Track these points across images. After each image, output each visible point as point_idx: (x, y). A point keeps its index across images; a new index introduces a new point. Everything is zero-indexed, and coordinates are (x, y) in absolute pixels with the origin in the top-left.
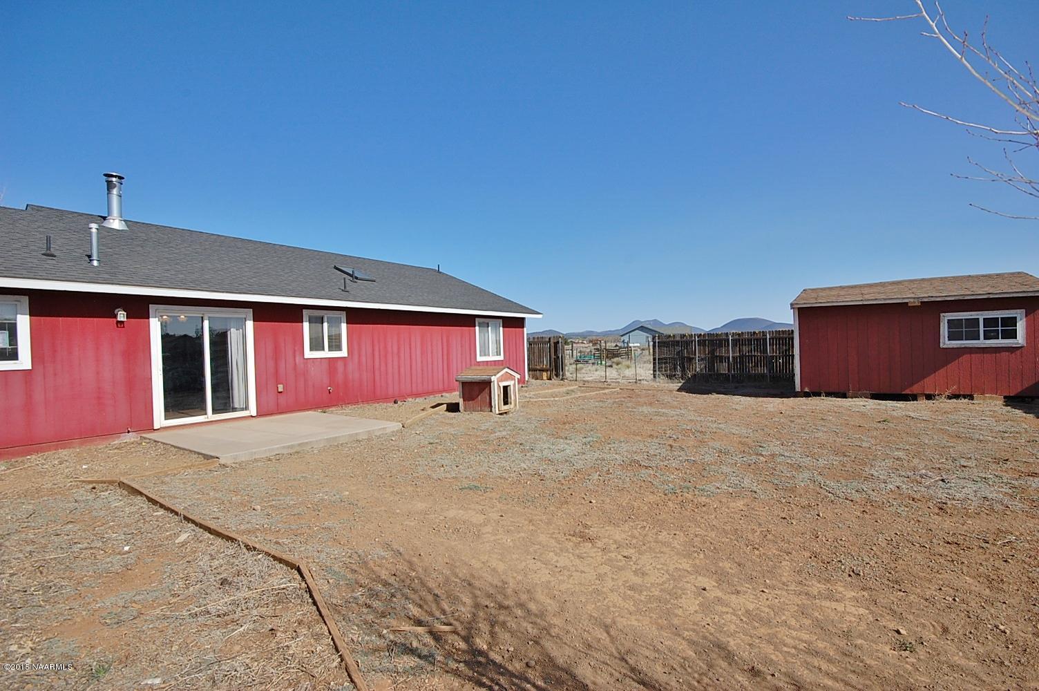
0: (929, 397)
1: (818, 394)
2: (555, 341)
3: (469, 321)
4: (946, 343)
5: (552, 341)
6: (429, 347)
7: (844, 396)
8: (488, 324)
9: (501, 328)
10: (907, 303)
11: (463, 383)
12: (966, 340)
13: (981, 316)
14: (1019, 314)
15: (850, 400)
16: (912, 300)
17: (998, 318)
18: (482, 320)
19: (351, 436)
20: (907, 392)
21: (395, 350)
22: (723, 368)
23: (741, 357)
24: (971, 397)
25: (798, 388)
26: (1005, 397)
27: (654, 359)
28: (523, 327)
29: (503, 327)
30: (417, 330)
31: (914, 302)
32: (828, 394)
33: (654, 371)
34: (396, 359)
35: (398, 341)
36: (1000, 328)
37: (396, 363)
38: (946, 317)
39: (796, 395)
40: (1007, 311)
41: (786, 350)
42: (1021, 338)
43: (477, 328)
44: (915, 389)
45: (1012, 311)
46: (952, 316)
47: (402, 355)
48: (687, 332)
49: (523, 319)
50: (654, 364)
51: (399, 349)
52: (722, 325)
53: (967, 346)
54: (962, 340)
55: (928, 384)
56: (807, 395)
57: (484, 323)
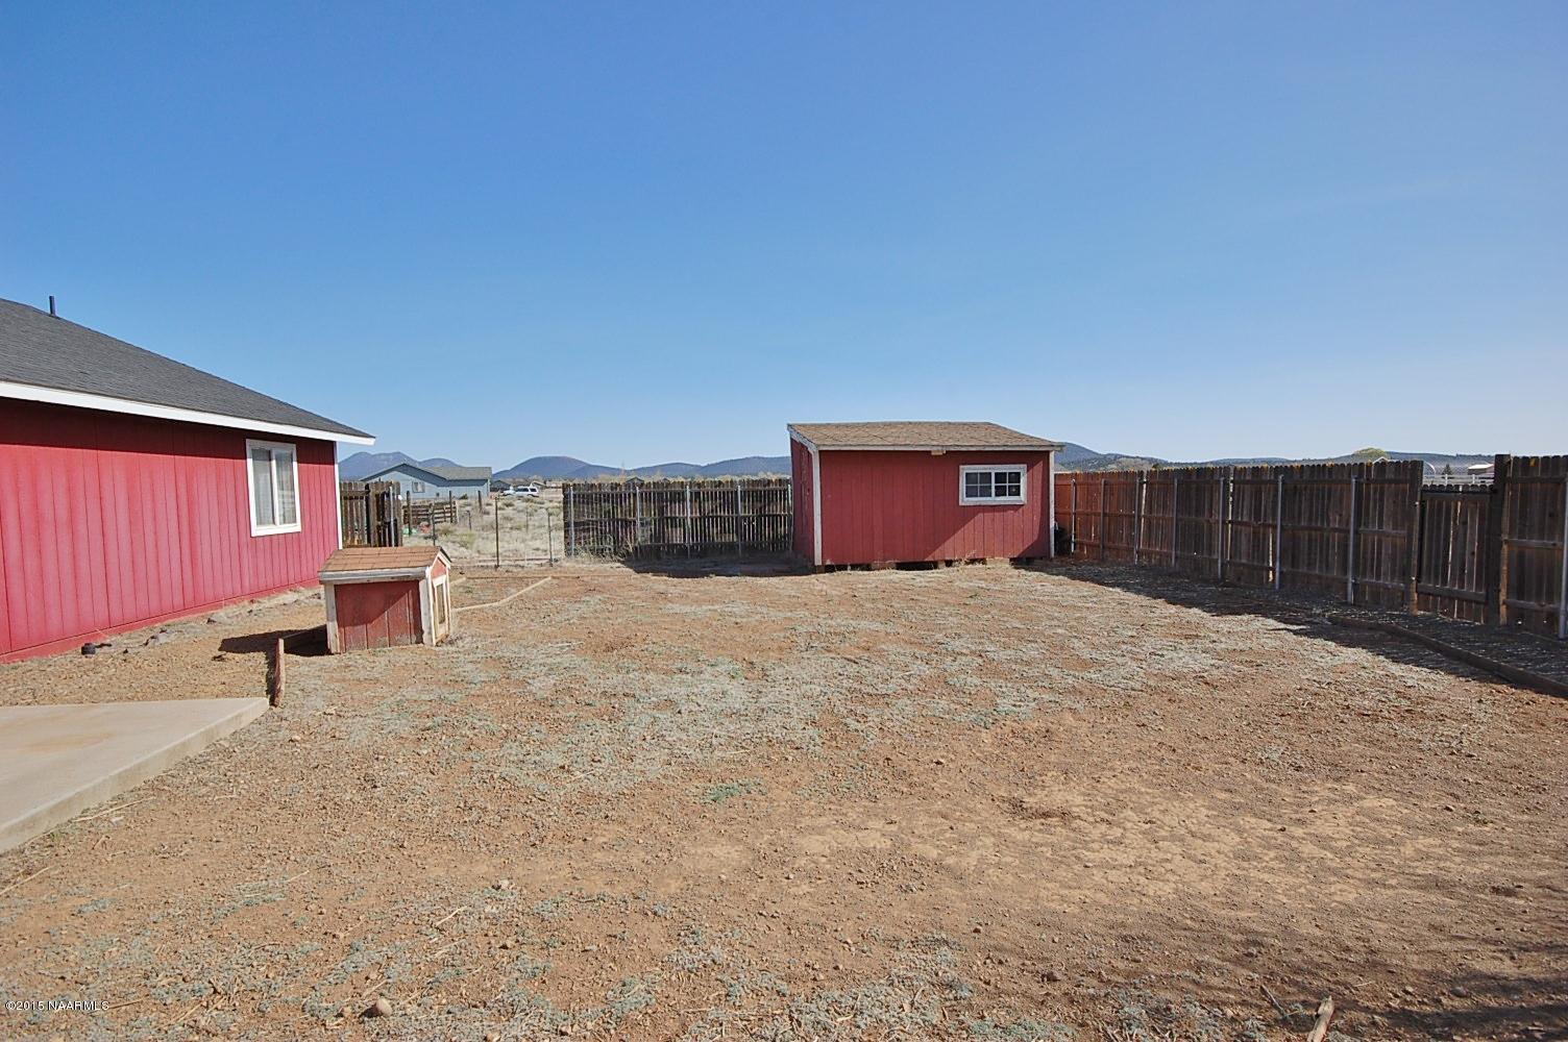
0: (949, 563)
1: (842, 568)
2: (380, 492)
3: (229, 444)
4: (965, 500)
5: (373, 491)
6: (148, 506)
7: (868, 568)
8: (269, 453)
9: (295, 464)
10: (930, 452)
11: (335, 586)
12: (981, 496)
13: (994, 469)
14: (1021, 468)
15: (877, 572)
16: (935, 449)
17: (1005, 473)
18: (258, 444)
19: (172, 752)
20: (930, 559)
21: (63, 514)
22: (677, 537)
23: (703, 518)
24: (983, 561)
25: (818, 561)
26: (1011, 560)
27: (567, 525)
28: (333, 464)
29: (298, 462)
30: (117, 464)
31: (938, 451)
32: (854, 567)
33: (568, 544)
34: (65, 538)
35: (70, 490)
36: (1007, 484)
37: (65, 549)
38: (965, 469)
39: (815, 570)
40: (1013, 466)
41: (761, 509)
42: (1023, 498)
43: (250, 461)
44: (937, 555)
45: (1017, 466)
46: (970, 469)
47: (81, 529)
48: (620, 480)
49: (331, 444)
50: (566, 532)
51: (72, 510)
52: (513, 466)
53: (983, 504)
54: (976, 496)
55: (947, 550)
56: (829, 569)
57: (261, 450)
